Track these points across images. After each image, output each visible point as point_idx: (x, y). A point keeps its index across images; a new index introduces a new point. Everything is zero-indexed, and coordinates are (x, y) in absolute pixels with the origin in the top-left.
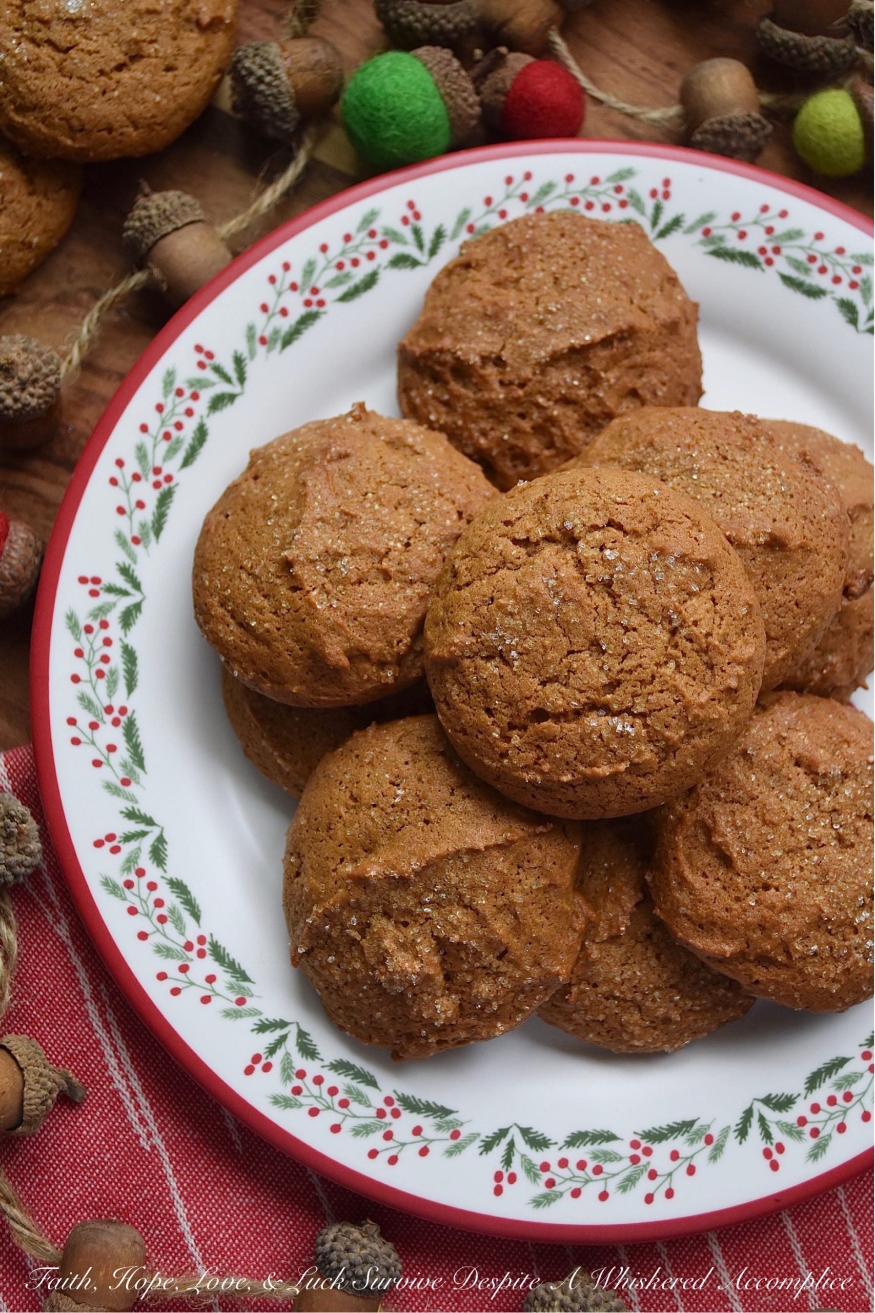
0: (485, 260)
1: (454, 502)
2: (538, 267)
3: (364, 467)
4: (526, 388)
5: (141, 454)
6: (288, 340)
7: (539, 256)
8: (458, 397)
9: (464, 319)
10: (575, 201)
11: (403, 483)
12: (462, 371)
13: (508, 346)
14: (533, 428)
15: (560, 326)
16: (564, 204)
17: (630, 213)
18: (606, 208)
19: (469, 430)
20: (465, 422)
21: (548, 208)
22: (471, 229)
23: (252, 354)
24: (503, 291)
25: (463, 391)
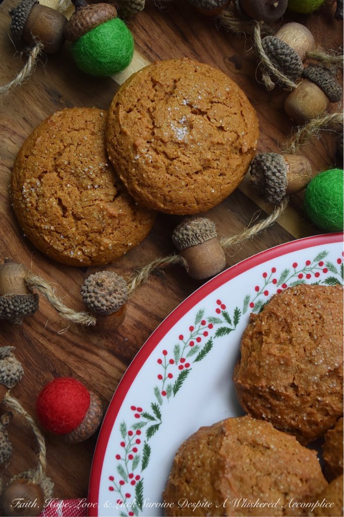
0: (269, 329)
1: (296, 475)
2: (299, 329)
3: (245, 470)
4: (311, 395)
5: (120, 470)
6: (176, 389)
7: (297, 323)
8: (276, 406)
9: (270, 368)
10: (300, 276)
11: (268, 473)
12: (275, 395)
13: (296, 377)
14: (317, 411)
15: (321, 361)
16: (296, 279)
17: (330, 274)
18: (317, 275)
19: (285, 419)
20: (282, 416)
21: (288, 284)
22: (252, 305)
23: (161, 402)
24: (285, 347)
25: (277, 403)
